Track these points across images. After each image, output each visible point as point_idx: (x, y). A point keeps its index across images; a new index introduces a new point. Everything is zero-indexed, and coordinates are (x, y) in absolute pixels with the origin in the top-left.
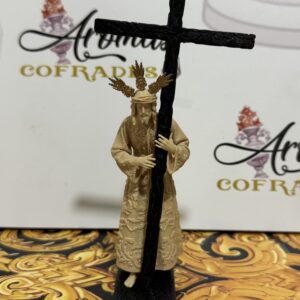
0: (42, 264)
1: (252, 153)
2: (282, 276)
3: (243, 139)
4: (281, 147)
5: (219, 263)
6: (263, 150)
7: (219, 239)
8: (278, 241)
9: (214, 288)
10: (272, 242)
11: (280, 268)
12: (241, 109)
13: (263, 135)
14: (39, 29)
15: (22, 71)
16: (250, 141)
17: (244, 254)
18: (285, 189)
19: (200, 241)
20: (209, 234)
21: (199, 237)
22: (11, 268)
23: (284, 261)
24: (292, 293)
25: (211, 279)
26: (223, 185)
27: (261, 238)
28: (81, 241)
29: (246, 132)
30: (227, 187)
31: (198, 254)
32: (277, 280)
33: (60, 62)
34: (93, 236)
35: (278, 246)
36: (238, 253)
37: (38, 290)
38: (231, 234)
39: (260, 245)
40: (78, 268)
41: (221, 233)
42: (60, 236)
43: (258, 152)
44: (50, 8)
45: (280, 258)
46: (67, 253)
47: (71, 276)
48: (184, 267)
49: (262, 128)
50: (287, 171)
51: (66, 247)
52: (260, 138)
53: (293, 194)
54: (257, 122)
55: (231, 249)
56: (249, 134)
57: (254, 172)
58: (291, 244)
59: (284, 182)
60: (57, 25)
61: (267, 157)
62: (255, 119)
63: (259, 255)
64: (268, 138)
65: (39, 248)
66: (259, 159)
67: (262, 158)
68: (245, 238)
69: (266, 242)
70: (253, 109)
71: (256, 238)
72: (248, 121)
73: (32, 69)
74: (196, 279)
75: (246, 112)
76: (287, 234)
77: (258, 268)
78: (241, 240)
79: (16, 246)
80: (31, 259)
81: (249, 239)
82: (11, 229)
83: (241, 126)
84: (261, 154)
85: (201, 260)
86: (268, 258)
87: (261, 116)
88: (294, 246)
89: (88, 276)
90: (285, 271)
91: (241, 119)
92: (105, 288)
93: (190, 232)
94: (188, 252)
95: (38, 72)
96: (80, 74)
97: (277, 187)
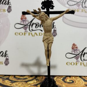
0: (20, 85)
1: (75, 55)
3: (73, 52)
4: (83, 54)
5: (66, 84)
6: (78, 55)
7: (67, 78)
10: (81, 79)
12: (73, 44)
13: (78, 51)
14: (20, 23)
15: (15, 34)
16: (75, 52)
17: (73, 82)
18: (84, 65)
19: (62, 78)
20: (64, 77)
21: (61, 77)
22: (12, 86)
23: (83, 84)
26: (68, 64)
27: (78, 78)
28: (31, 78)
29: (74, 50)
30: (69, 64)
31: (61, 82)
33: (25, 31)
34: (33, 77)
35: (82, 80)
36: (71, 82)
38: (70, 76)
39: (77, 79)
40: (30, 85)
41: (67, 76)
42: (25, 77)
43: (77, 55)
44: (23, 17)
46: (26, 82)
49: (78, 49)
50: (84, 60)
51: (26, 80)
52: (78, 52)
53: (86, 66)
54: (77, 47)
55: (70, 81)
56: (75, 50)
58: (85, 79)
59: (84, 63)
60: (24, 22)
62: (76, 46)
63: (77, 82)
64: (80, 51)
65: (20, 80)
66: (77, 57)
67: (78, 57)
68: (73, 78)
69: (79, 79)
70: (76, 44)
71: (76, 78)
73: (18, 33)
75: (74, 45)
76: (84, 76)
78: (72, 78)
79: (13, 80)
80: (17, 83)
81: (75, 78)
82: (12, 75)
83: (73, 48)
84: (78, 56)
85: (62, 83)
86: (79, 83)
87: (78, 46)
88: (86, 80)
90: (83, 86)
91: (73, 46)
93: (59, 76)
94: (59, 81)
95: (19, 34)
96: (30, 35)
97: (82, 64)
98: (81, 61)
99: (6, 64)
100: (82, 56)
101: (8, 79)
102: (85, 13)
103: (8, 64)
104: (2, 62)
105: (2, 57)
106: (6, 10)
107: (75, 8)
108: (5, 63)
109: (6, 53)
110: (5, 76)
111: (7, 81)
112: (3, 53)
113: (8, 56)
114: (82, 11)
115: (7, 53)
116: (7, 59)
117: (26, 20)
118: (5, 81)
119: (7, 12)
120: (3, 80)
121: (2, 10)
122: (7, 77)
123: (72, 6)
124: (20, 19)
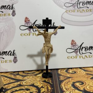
3: (72, 47)
4: (81, 48)
5: (70, 74)
6: (77, 49)
7: (69, 70)
8: (82, 69)
9: (70, 79)
10: (81, 69)
14: (24, 25)
15: (21, 35)
17: (75, 72)
18: (83, 58)
19: (65, 70)
23: (84, 73)
24: (87, 79)
27: (78, 69)
28: (38, 72)
30: (70, 58)
32: (84, 77)
33: (30, 32)
34: (40, 71)
35: (82, 70)
37: (32, 83)
38: (71, 68)
40: (39, 78)
43: (76, 50)
46: (36, 75)
47: (38, 79)
48: (63, 76)
50: (83, 53)
52: (76, 47)
55: (72, 72)
56: (74, 46)
57: (75, 54)
60: (28, 24)
62: (75, 42)
63: (78, 72)
64: (78, 46)
68: (75, 69)
69: (80, 70)
72: (73, 43)
73: (23, 34)
74: (66, 78)
77: (79, 75)
79: (23, 75)
82: (21, 71)
84: (77, 50)
85: (66, 74)
86: (81, 73)
88: (86, 70)
89: (42, 79)
90: (85, 75)
91: (72, 42)
92: (47, 81)
93: (62, 69)
94: (63, 73)
95: (25, 35)
96: (34, 35)
97: (81, 57)
99: (15, 62)
100: (81, 50)
101: (18, 74)
102: (80, 13)
103: (17, 61)
104: (11, 60)
105: (11, 55)
107: (71, 9)
108: (13, 61)
109: (14, 52)
110: (15, 72)
111: (18, 76)
112: (11, 52)
113: (16, 55)
114: (78, 12)
115: (15, 52)
117: (29, 22)
121: (7, 15)
123: (69, 8)
124: (24, 22)
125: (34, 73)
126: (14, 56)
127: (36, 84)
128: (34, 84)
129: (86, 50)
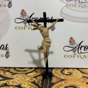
0: (20, 76)
2: (80, 79)
3: (70, 45)
5: (65, 76)
6: (75, 48)
7: (65, 70)
8: (79, 70)
9: (63, 82)
11: (80, 77)
12: (70, 37)
13: (75, 44)
14: (20, 18)
15: (16, 28)
16: (72, 45)
17: (71, 74)
19: (60, 70)
20: (62, 69)
21: (60, 69)
22: (13, 77)
23: (81, 75)
24: (83, 83)
25: (63, 80)
26: (66, 56)
28: (30, 70)
29: (71, 43)
32: (79, 80)
33: (25, 26)
34: (33, 69)
35: (79, 72)
37: (19, 83)
39: (75, 71)
41: (65, 68)
42: (25, 69)
43: (74, 48)
44: (22, 12)
45: (80, 75)
46: (26, 74)
47: (28, 79)
48: (56, 77)
49: (75, 42)
50: (81, 53)
51: (26, 72)
52: (75, 45)
53: (83, 59)
54: (74, 41)
55: (68, 72)
56: (72, 44)
57: (73, 53)
58: (82, 71)
59: (81, 56)
60: (24, 17)
61: (76, 49)
62: (73, 40)
63: (74, 74)
64: (77, 45)
65: (20, 72)
68: (71, 70)
69: (76, 71)
70: (73, 38)
71: (74, 70)
72: (72, 41)
73: (18, 27)
74: (59, 80)
75: (71, 38)
76: (81, 69)
77: (74, 77)
79: (14, 72)
80: (18, 75)
81: (72, 70)
83: (70, 42)
84: (75, 49)
85: (60, 75)
86: (77, 75)
87: (75, 39)
89: (32, 79)
90: (81, 78)
91: (70, 40)
92: (36, 82)
93: (57, 68)
94: (57, 73)
95: (20, 28)
96: (30, 29)
97: (79, 57)
98: (78, 54)
99: (7, 57)
100: (79, 49)
101: (8, 71)
103: (9, 56)
104: (3, 55)
105: (3, 50)
106: (7, 6)
108: (5, 56)
109: (6, 47)
111: (7, 73)
112: (4, 46)
113: (8, 49)
114: (79, 7)
115: (8, 46)
116: (8, 52)
117: (25, 15)
118: (6, 73)
119: (7, 7)
120: (4, 72)
121: (3, 6)
122: (8, 69)
123: (69, 2)
124: (20, 14)
125: (26, 71)
126: (6, 51)
127: (24, 85)
128: (21, 85)
129: (86, 49)
